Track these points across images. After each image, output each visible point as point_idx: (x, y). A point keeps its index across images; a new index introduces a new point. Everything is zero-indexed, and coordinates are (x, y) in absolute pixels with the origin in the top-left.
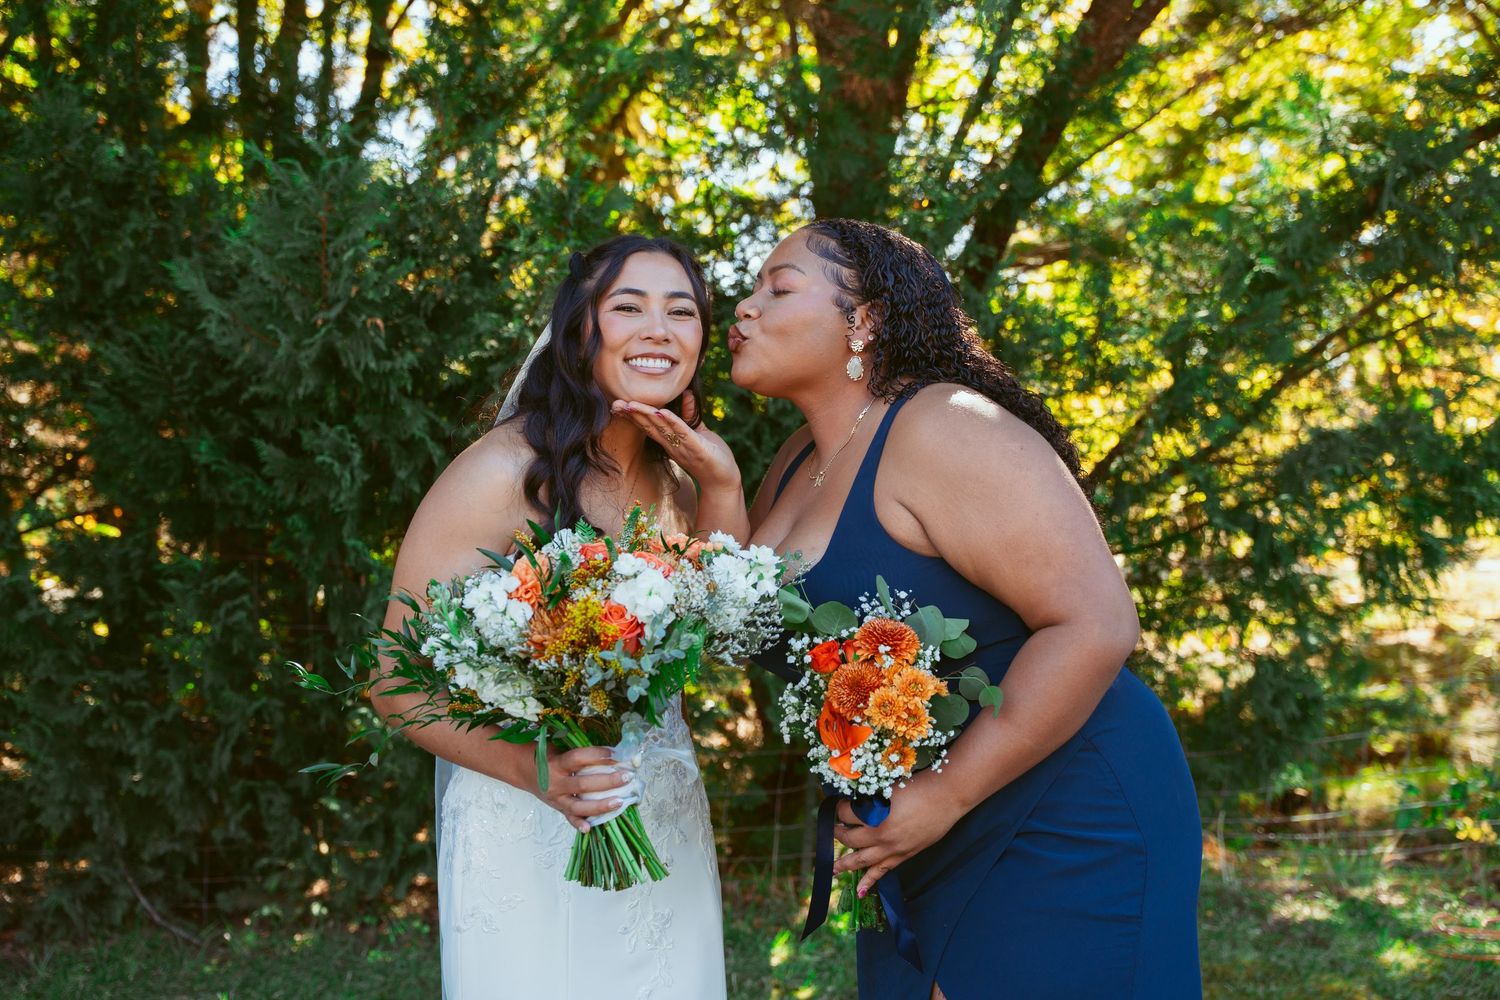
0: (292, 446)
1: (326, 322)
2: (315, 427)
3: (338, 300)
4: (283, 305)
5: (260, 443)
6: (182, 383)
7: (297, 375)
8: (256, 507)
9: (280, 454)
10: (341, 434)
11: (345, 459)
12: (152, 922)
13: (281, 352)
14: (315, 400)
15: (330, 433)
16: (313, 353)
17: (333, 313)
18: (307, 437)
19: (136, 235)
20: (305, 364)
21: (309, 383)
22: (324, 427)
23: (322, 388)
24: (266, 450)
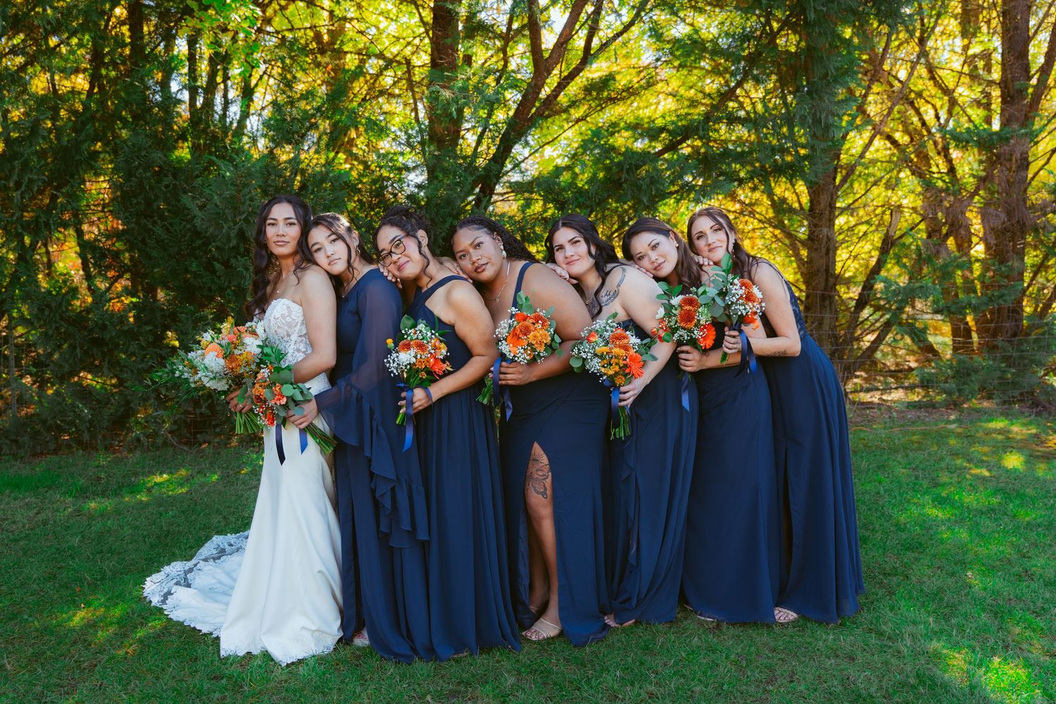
0: (226, 264)
1: (240, 220)
2: (236, 258)
3: (244, 212)
4: (224, 214)
5: (215, 263)
6: (185, 241)
7: (229, 239)
8: (213, 288)
9: (223, 268)
10: (246, 260)
11: (247, 269)
12: (173, 445)
13: (224, 231)
14: (236, 248)
15: (242, 260)
16: (236, 231)
17: (243, 217)
18: (233, 261)
19: (167, 186)
20: (232, 235)
21: (233, 243)
22: (239, 258)
23: (238, 244)
24: (217, 266)
